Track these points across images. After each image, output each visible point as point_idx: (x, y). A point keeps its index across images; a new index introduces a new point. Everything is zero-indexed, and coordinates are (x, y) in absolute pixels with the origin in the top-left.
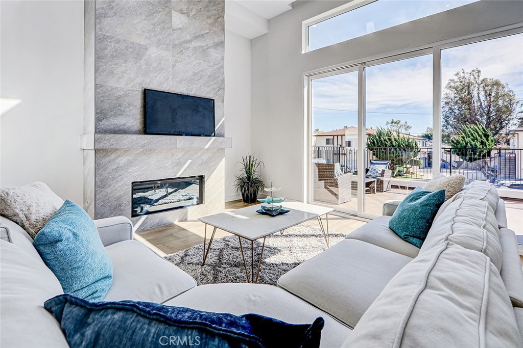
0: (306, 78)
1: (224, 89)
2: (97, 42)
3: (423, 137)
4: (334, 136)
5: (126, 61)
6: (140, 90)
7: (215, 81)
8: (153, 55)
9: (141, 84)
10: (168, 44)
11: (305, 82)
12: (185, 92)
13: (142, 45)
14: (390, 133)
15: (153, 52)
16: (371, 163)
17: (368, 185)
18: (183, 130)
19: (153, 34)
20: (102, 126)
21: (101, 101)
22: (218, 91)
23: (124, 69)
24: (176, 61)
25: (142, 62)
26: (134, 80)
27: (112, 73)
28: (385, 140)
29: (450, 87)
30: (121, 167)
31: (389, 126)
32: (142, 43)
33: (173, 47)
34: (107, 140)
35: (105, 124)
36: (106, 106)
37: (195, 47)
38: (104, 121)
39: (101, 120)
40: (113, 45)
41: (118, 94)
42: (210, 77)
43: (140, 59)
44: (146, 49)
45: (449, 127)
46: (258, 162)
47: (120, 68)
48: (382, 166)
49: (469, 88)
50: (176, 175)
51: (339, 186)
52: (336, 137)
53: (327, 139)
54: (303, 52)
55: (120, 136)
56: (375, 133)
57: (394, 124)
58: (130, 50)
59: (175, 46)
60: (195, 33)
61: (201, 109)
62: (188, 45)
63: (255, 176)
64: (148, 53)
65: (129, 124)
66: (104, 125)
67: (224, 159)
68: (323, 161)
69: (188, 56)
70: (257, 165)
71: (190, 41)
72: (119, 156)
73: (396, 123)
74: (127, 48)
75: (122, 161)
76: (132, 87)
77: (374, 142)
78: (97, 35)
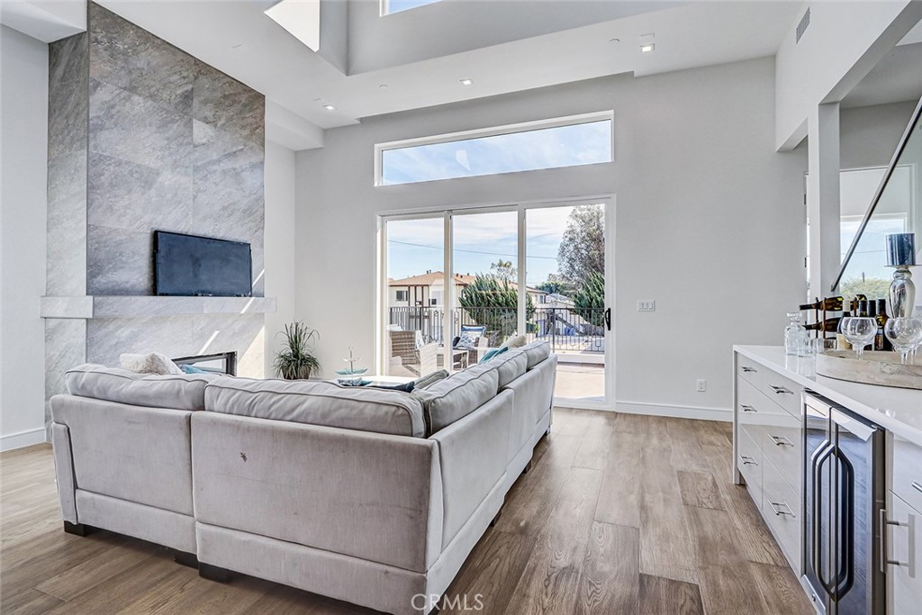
0: (379, 218)
1: (263, 228)
2: (90, 166)
3: (542, 288)
4: (409, 286)
5: (130, 192)
6: (149, 232)
7: (251, 218)
8: (167, 183)
9: (151, 223)
10: (187, 167)
11: (379, 224)
12: (210, 234)
13: (152, 169)
14: (495, 282)
15: (167, 179)
16: (463, 329)
17: (457, 358)
18: (209, 288)
19: (167, 153)
20: (97, 285)
21: (96, 249)
22: (256, 231)
23: (127, 203)
24: (199, 191)
25: (152, 192)
26: (141, 218)
27: (110, 208)
28: (487, 295)
29: (576, 216)
30: (122, 342)
31: (495, 271)
32: (152, 165)
33: (194, 171)
34: (110, 304)
35: (101, 281)
36: (102, 255)
37: (224, 171)
38: (99, 278)
39: (95, 277)
40: (112, 168)
41: (119, 238)
42: (244, 212)
43: (150, 188)
44: (158, 174)
45: (574, 274)
46: (309, 331)
47: (121, 202)
48: (477, 333)
49: (598, 218)
50: (198, 352)
51: (421, 360)
52: (412, 289)
53: (398, 292)
54: (376, 185)
55: (128, 298)
56: (473, 283)
57: (502, 268)
58: (135, 175)
59: (196, 169)
60: (225, 151)
61: (232, 258)
62: (215, 168)
63: (304, 352)
64: (160, 179)
65: (133, 281)
66: (99, 282)
67: (263, 328)
68: (398, 329)
69: (215, 183)
70: (307, 336)
71: (219, 161)
72: (120, 327)
73: (505, 265)
74: (131, 173)
75: (124, 333)
76: (138, 228)
77: (471, 297)
78: (90, 155)
